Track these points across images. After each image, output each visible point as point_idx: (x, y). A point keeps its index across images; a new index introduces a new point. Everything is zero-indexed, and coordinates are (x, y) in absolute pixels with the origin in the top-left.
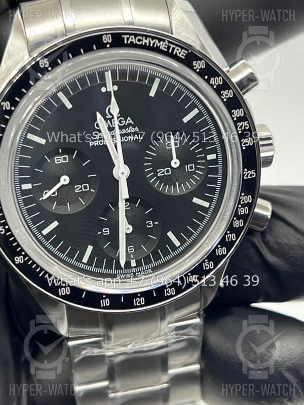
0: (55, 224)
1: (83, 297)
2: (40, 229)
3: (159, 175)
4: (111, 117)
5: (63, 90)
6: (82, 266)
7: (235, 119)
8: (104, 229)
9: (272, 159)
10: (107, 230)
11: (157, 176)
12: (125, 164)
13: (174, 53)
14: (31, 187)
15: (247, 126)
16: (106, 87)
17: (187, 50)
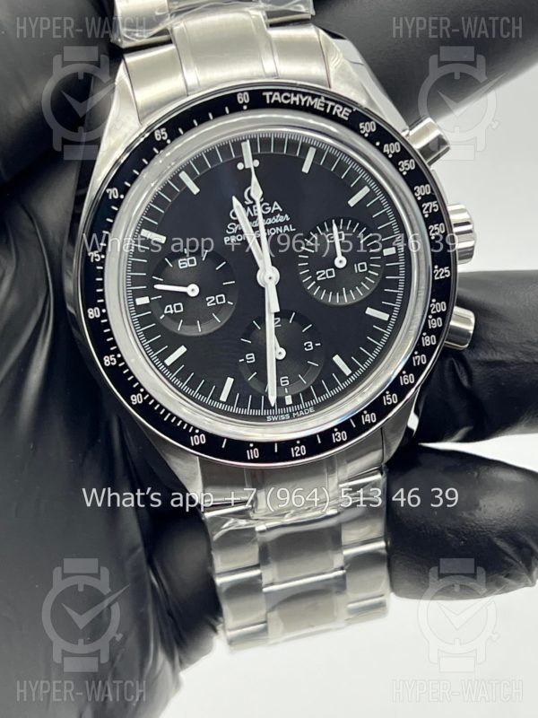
0: (182, 350)
1: (223, 446)
2: (163, 357)
3: (319, 279)
4: (252, 202)
5: (188, 169)
6: (220, 406)
7: (419, 198)
8: (247, 355)
9: (472, 251)
10: (251, 356)
11: (316, 280)
12: (272, 265)
13: (334, 113)
14: (148, 302)
15: (435, 208)
16: (243, 162)
17: (351, 108)
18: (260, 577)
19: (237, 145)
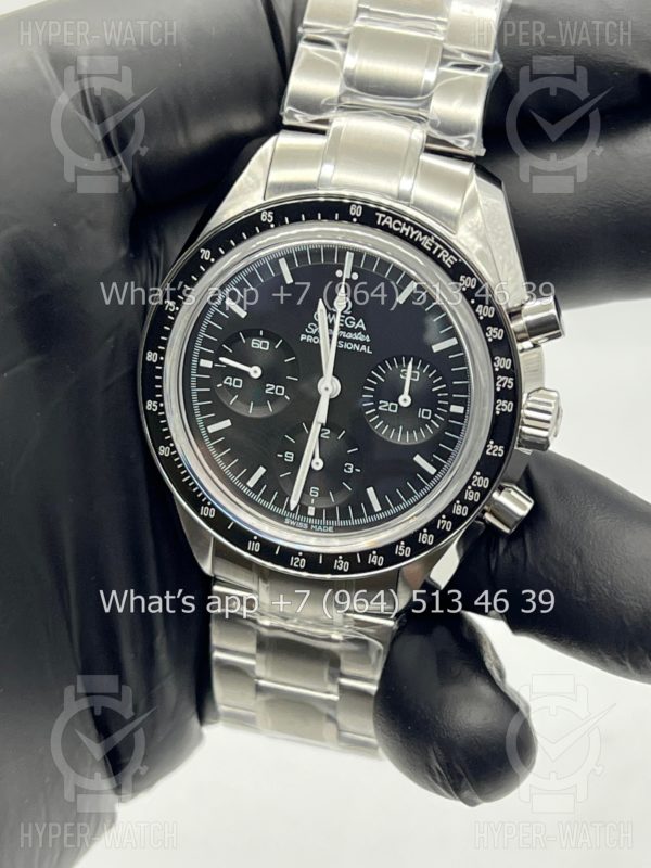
0: (227, 423)
1: (229, 528)
2: (207, 423)
3: (380, 408)
5: (288, 258)
6: (245, 490)
7: (497, 369)
8: (287, 453)
10: (291, 455)
11: (377, 408)
13: (439, 256)
14: (210, 366)
15: (510, 384)
16: (342, 271)
17: (458, 258)
18: (253, 667)
19: (342, 252)
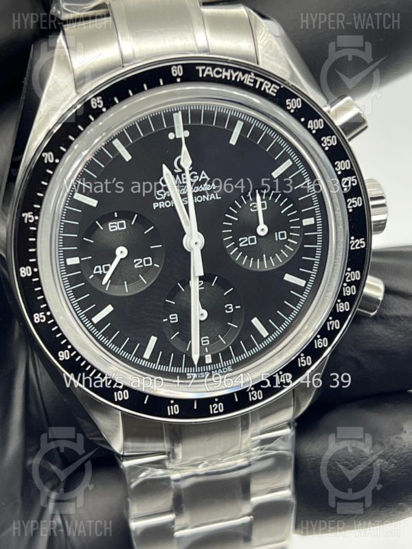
0: (109, 309)
1: (145, 402)
2: (90, 315)
3: (241, 245)
4: (181, 171)
5: (121, 137)
6: (143, 363)
7: (339, 173)
8: (171, 316)
9: (385, 224)
10: (175, 316)
11: (239, 247)
12: (199, 231)
13: (263, 89)
14: (79, 262)
15: (354, 182)
16: (174, 132)
17: (279, 85)
18: (173, 522)
19: (169, 116)
